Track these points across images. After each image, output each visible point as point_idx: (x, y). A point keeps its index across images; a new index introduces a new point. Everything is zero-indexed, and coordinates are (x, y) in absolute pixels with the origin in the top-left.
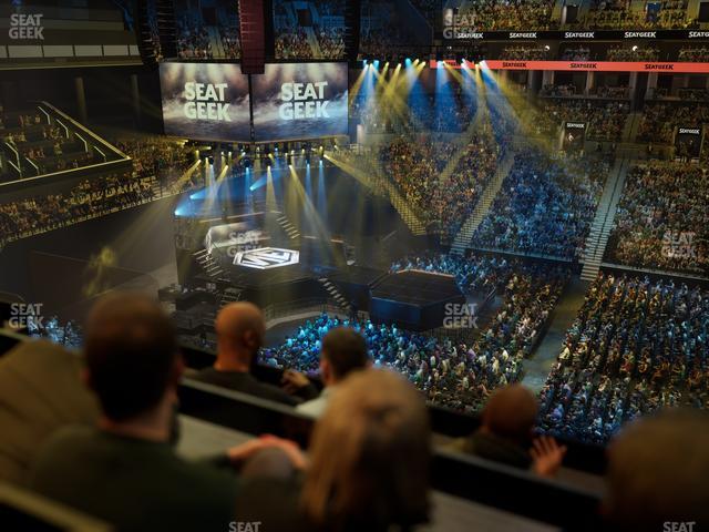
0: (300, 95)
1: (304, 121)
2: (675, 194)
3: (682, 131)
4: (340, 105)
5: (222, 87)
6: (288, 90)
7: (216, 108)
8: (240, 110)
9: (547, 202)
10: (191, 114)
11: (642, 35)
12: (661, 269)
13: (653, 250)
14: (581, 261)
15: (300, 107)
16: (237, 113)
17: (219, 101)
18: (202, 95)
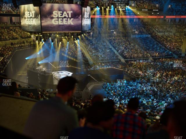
16: (76, 22)
17: (69, 18)
18: (61, 15)
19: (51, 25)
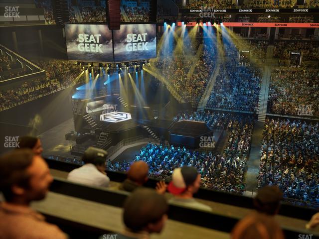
0: (135, 39)
1: (137, 52)
2: (294, 81)
3: (292, 53)
4: (153, 44)
5: (98, 36)
6: (130, 37)
7: (95, 46)
8: (107, 47)
9: (238, 86)
10: (82, 49)
11: (273, 11)
12: (293, 115)
13: (289, 107)
14: (257, 113)
15: (135, 45)
16: (106, 49)
17: (97, 43)
18: (87, 40)
19: (77, 51)
